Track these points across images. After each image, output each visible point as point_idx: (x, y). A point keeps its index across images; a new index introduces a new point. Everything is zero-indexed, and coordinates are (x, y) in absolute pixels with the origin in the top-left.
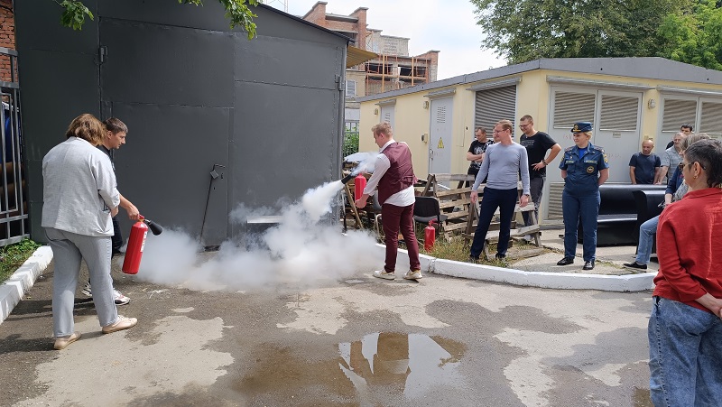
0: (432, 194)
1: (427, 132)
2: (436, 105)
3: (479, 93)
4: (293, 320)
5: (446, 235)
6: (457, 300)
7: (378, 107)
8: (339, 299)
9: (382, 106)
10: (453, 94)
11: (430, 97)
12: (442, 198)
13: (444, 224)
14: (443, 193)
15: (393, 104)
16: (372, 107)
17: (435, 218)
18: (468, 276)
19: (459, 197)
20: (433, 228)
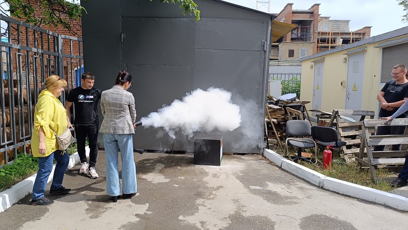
0: (335, 125)
1: (345, 79)
2: (352, 60)
3: (385, 49)
4: (192, 214)
5: (346, 157)
6: (332, 217)
7: (313, 63)
8: (236, 201)
9: (315, 62)
10: (364, 51)
11: (349, 55)
12: (344, 128)
13: (344, 148)
14: (346, 125)
15: (322, 61)
16: (309, 64)
17: (333, 144)
18: (352, 195)
19: (360, 128)
20: (330, 152)
